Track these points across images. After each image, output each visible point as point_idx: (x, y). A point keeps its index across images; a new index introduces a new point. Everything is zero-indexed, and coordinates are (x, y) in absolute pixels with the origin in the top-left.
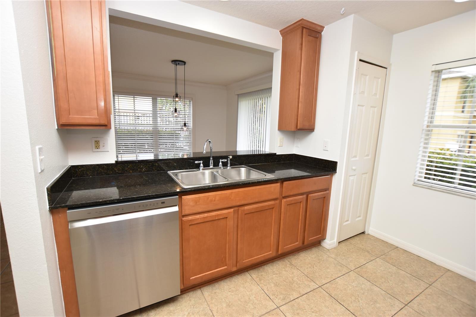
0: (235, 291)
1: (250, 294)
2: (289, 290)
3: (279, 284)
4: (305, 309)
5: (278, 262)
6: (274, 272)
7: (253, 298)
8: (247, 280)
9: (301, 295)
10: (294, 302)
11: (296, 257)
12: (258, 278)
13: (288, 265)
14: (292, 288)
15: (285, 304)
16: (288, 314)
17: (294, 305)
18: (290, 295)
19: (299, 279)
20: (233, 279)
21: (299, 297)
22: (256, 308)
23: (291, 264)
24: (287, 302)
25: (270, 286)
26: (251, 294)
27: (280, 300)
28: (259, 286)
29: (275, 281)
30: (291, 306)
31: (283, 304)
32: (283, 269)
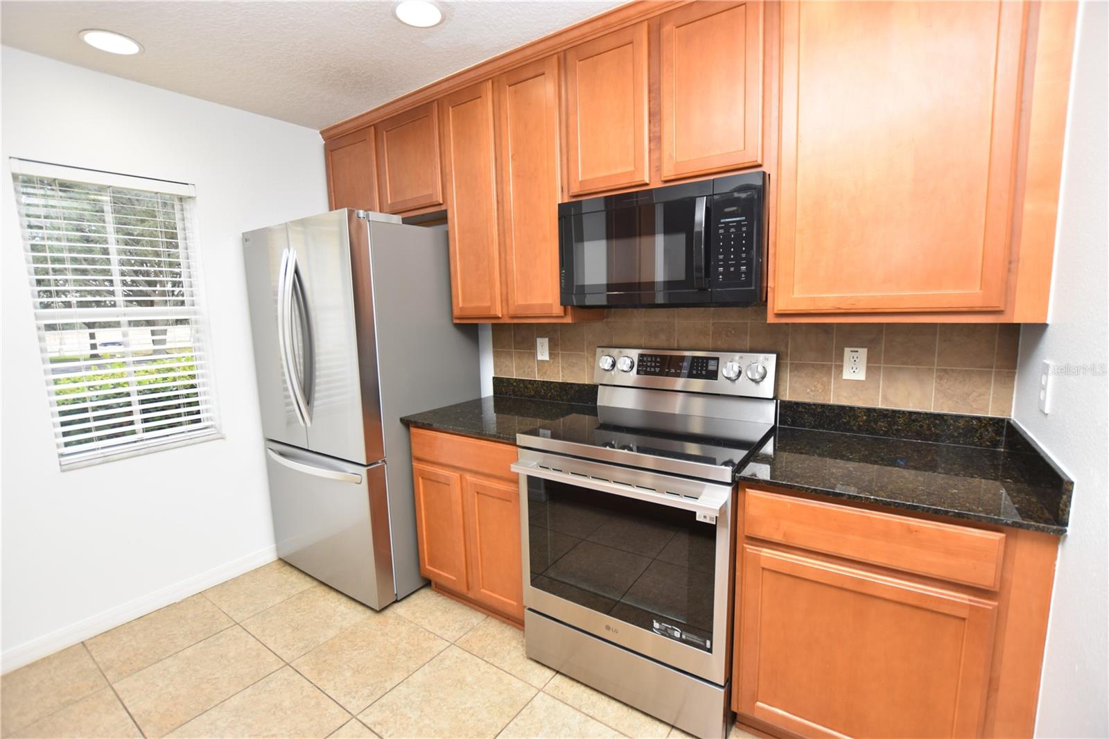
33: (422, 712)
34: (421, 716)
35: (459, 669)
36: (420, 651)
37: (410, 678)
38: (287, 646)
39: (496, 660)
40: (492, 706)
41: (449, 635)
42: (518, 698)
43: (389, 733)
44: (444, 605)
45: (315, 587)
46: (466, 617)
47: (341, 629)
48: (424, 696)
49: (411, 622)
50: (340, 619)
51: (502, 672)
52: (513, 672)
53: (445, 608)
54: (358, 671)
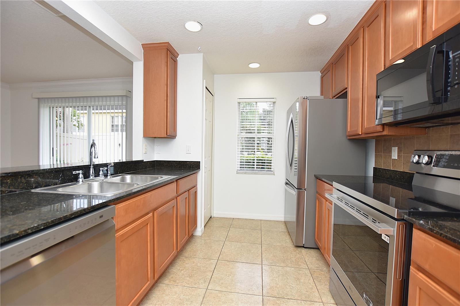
0: (162, 303)
1: (177, 296)
2: (202, 274)
3: (191, 275)
4: (223, 278)
5: (175, 261)
6: (179, 270)
7: (183, 297)
8: (163, 289)
9: (213, 272)
10: (213, 279)
11: (184, 251)
12: (171, 281)
13: (185, 259)
14: (203, 272)
15: (209, 284)
16: (217, 288)
17: (215, 281)
18: (206, 276)
19: (201, 263)
20: (150, 296)
21: (213, 274)
22: (192, 301)
23: (187, 258)
24: (209, 281)
25: (187, 280)
26: (179, 295)
27: (203, 284)
28: (178, 287)
29: (187, 275)
30: (213, 282)
31: (208, 284)
32: (184, 264)
33: (278, 276)
34: (277, 277)
35: (302, 276)
36: (296, 264)
37: (285, 267)
38: (265, 240)
39: (318, 283)
40: (300, 292)
41: (310, 266)
42: (311, 297)
43: (265, 274)
44: (320, 258)
45: (287, 232)
46: (323, 266)
47: (282, 245)
48: (284, 274)
49: (303, 255)
50: (284, 243)
51: (316, 287)
52: (319, 291)
53: (319, 259)
54: (274, 256)
